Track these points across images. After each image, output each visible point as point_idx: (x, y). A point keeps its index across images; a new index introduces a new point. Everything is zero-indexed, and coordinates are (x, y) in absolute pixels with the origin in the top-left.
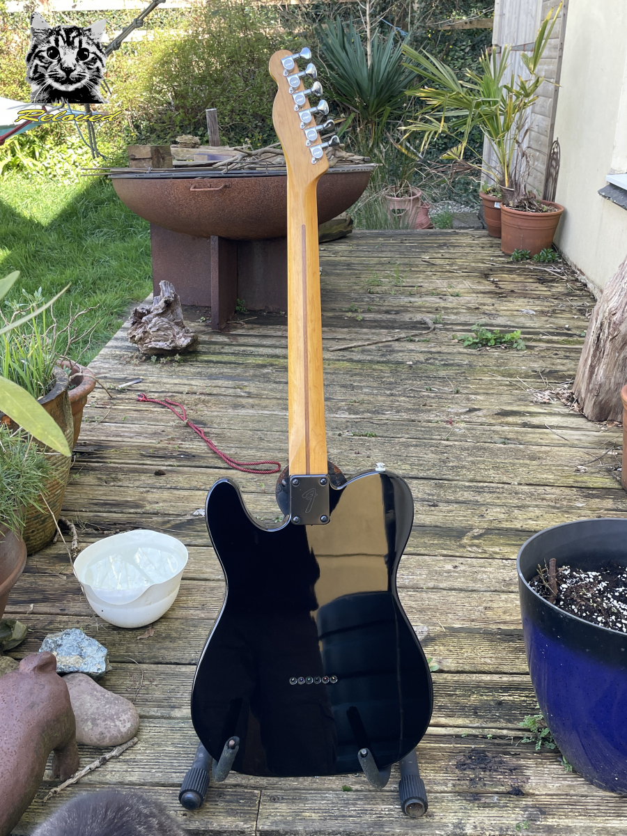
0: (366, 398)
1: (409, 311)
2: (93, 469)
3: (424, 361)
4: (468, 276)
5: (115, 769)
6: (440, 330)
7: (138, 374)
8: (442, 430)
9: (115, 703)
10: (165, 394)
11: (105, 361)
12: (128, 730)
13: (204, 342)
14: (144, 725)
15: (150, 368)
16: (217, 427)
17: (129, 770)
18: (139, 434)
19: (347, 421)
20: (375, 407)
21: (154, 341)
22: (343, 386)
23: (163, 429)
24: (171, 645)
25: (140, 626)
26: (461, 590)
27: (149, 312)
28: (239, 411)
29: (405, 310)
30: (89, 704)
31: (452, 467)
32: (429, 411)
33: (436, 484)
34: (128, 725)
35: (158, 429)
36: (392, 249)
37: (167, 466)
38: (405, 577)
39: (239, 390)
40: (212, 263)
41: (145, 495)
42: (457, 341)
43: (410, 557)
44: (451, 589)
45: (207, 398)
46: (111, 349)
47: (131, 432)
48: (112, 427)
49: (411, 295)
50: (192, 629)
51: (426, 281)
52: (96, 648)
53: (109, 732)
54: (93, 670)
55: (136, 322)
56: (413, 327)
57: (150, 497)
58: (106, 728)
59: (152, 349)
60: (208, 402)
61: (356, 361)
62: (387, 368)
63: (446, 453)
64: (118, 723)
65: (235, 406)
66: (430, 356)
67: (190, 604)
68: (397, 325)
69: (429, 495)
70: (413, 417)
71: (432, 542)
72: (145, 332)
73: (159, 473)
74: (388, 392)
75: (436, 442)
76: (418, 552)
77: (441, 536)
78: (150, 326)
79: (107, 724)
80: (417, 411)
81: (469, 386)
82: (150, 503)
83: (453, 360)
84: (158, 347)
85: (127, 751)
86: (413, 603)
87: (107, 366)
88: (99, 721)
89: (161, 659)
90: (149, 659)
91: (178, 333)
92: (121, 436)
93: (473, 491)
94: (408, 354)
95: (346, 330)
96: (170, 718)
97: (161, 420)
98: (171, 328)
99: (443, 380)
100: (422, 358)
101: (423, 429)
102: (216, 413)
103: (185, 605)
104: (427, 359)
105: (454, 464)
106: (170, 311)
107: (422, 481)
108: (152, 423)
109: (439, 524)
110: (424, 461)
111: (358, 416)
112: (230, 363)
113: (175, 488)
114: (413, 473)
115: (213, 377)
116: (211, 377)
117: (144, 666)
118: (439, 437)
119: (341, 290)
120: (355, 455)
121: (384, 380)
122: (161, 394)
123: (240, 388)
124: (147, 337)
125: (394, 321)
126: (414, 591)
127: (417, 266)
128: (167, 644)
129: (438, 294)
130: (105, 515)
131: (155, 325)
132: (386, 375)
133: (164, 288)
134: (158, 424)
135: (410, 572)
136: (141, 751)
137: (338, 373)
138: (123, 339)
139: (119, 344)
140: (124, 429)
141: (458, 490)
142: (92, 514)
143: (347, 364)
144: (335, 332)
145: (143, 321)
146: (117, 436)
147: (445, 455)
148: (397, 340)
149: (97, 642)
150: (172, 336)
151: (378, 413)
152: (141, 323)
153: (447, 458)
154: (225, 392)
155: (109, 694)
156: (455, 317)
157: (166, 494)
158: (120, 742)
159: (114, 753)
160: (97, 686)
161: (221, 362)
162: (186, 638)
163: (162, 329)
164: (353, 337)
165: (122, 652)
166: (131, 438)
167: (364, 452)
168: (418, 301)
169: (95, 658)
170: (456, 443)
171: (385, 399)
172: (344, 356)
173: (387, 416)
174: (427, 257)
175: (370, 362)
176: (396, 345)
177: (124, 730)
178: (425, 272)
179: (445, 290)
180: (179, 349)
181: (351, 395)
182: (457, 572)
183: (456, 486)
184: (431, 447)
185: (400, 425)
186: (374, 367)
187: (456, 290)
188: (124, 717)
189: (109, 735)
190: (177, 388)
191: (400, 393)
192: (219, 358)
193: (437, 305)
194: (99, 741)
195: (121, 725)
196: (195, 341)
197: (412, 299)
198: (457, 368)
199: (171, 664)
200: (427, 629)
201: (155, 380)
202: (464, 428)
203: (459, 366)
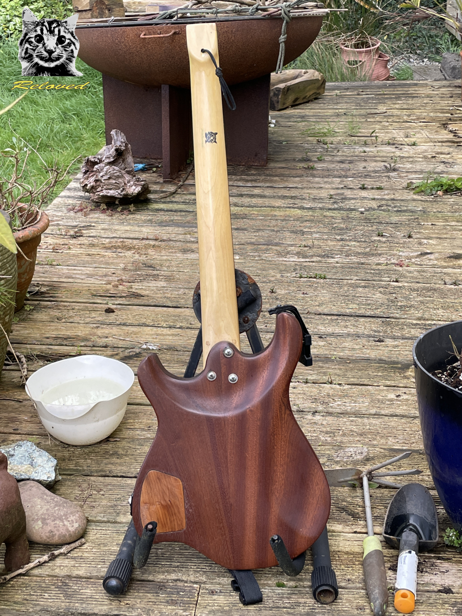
0: (316, 242)
1: (363, 161)
2: (46, 307)
3: (376, 208)
4: (427, 126)
5: (63, 565)
6: (395, 178)
7: (90, 222)
8: (392, 272)
9: (64, 506)
10: (116, 239)
11: (58, 209)
12: (76, 530)
13: (156, 192)
14: (91, 528)
15: (102, 216)
16: (166, 269)
17: (76, 565)
18: (90, 276)
19: (296, 265)
20: (324, 252)
21: (106, 189)
22: (292, 232)
23: (113, 272)
24: (118, 461)
25: (89, 443)
26: (403, 416)
27: (101, 161)
28: (189, 255)
29: (359, 159)
30: (39, 506)
31: (400, 306)
32: (380, 255)
33: (383, 322)
34: (76, 525)
35: (108, 272)
36: (348, 101)
37: (117, 304)
38: (348, 404)
39: (189, 236)
40: (163, 113)
41: (95, 330)
43: (353, 387)
44: (392, 416)
45: (157, 243)
46: (63, 199)
47: (82, 274)
48: (64, 270)
49: (366, 144)
50: (139, 447)
51: (383, 131)
52: (46, 459)
53: (58, 530)
54: (44, 477)
55: (88, 171)
56: (367, 175)
57: (99, 332)
58: (55, 527)
59: (103, 196)
60: (159, 247)
61: (307, 208)
62: (339, 215)
63: (395, 293)
64: (66, 523)
65: (185, 251)
66: (383, 202)
67: (137, 426)
68: (351, 174)
69: (375, 331)
70: (363, 260)
71: (376, 374)
72: (96, 181)
73: (109, 311)
74: (338, 238)
75: (385, 283)
76: (362, 383)
77: (385, 369)
78: (101, 174)
79: (56, 524)
80: (366, 255)
81: (422, 231)
82: (100, 337)
83: (406, 206)
84: (109, 194)
85: (75, 550)
86: (354, 427)
87: (60, 214)
88: (49, 521)
89: (108, 472)
90: (97, 471)
91: (129, 182)
92: (73, 278)
93: (420, 328)
94: (360, 201)
95: (297, 179)
96: (115, 522)
97: (112, 263)
98: (122, 177)
99: (396, 225)
100: (374, 204)
101: (372, 271)
102: (165, 258)
103: (132, 427)
104: (380, 206)
105: (402, 304)
106: (121, 160)
107: (369, 319)
108: (103, 266)
109: (383, 358)
110: (372, 300)
111: (307, 260)
112: (181, 211)
113: (124, 325)
114: (360, 312)
115: (164, 224)
116: (162, 224)
117: (92, 478)
118: (388, 279)
119: (294, 141)
120: (303, 295)
121: (334, 226)
122: (112, 240)
123: (190, 234)
124: (99, 186)
125: (348, 170)
126: (356, 417)
128: (114, 460)
129: (394, 144)
130: (56, 347)
131: (106, 174)
132: (337, 221)
133: (116, 138)
134: (108, 267)
135: (353, 400)
136: (88, 550)
137: (288, 220)
138: (75, 189)
139: (72, 194)
140: (75, 272)
141: (405, 327)
142: (44, 347)
143: (299, 212)
144: (286, 181)
145: (94, 169)
146: (69, 278)
147: (394, 295)
149: (47, 454)
150: (123, 184)
151: (328, 257)
152: (93, 171)
153: (396, 298)
154: (175, 237)
155: (57, 498)
156: (411, 166)
157: (115, 330)
158: (69, 541)
159: (62, 551)
160: (47, 491)
161: (171, 211)
162: (133, 455)
163: (113, 177)
164: (304, 186)
165: (72, 467)
166: (82, 279)
167: (311, 292)
168: (373, 150)
169: (46, 468)
170: (406, 284)
171: (335, 243)
172: (295, 204)
173: (336, 260)
175: (321, 209)
176: (348, 193)
177: (72, 529)
178: (381, 122)
179: (401, 139)
180: (130, 197)
181: (301, 240)
182: (399, 401)
183: (403, 324)
184: (379, 288)
185: (349, 268)
186: (325, 214)
187: (413, 140)
188: (72, 518)
189: (57, 533)
190: (127, 235)
191: (351, 238)
192: (170, 206)
194: (49, 538)
195: (69, 525)
196: (146, 190)
197: (367, 149)
198: (410, 214)
199: (117, 477)
200: (367, 450)
201: (106, 227)
202: (415, 271)
203: (412, 212)
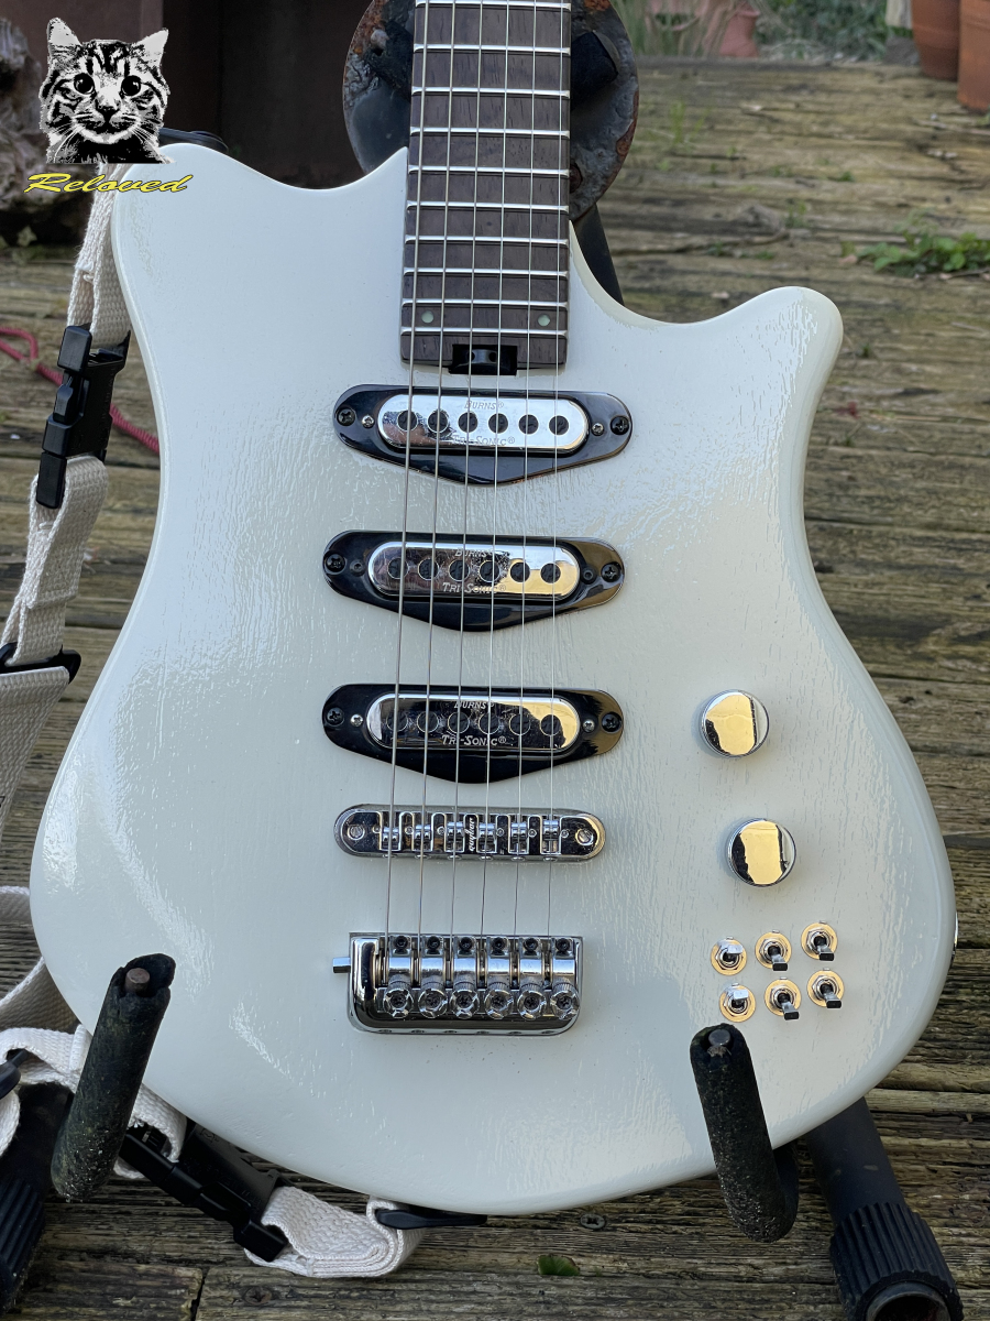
1: (714, 202)
4: (874, 147)
6: (804, 239)
8: (829, 426)
29: (703, 199)
31: (867, 497)
33: (822, 529)
42: (852, 258)
49: (714, 172)
51: (758, 149)
56: (726, 230)
63: (846, 469)
68: (682, 225)
81: (899, 346)
83: (845, 295)
93: (938, 547)
94: (714, 279)
105: (872, 493)
109: (838, 607)
118: (820, 439)
125: (674, 218)
127: (729, 122)
129: (790, 175)
141: (893, 543)
147: (844, 473)
148: (681, 251)
153: (850, 479)
156: (844, 219)
168: (733, 184)
170: (873, 452)
174: (757, 108)
176: (678, 261)
178: (752, 133)
179: (810, 168)
187: (843, 170)
193: (790, 195)
197: (720, 181)
198: (861, 310)
202: (895, 424)
203: (864, 307)
